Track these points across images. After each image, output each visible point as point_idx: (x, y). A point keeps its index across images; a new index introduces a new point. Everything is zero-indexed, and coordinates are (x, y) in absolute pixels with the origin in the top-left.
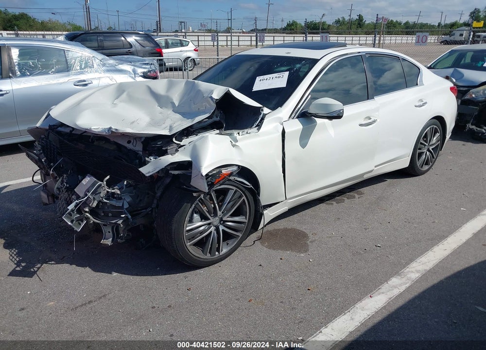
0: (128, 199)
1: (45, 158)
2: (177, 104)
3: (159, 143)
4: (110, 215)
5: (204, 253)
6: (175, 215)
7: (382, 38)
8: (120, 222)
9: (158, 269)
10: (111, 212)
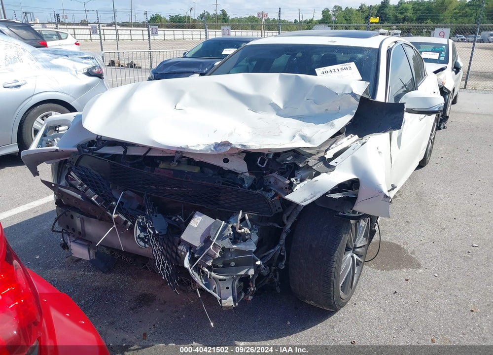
0: (255, 238)
1: (97, 196)
2: (281, 105)
3: (288, 159)
4: (233, 264)
5: (345, 292)
6: (335, 252)
7: (263, 34)
8: (251, 272)
9: (289, 323)
10: (234, 260)
